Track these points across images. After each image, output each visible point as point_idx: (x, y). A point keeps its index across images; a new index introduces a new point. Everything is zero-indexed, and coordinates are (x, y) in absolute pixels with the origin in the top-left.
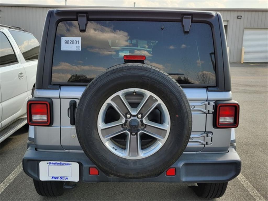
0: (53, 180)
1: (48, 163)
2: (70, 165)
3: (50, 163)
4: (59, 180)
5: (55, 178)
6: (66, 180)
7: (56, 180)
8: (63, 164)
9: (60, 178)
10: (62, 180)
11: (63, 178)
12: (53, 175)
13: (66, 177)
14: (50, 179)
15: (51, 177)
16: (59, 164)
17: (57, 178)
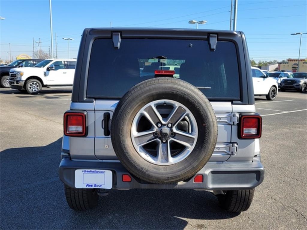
0: (88, 187)
1: (83, 171)
2: (104, 173)
3: (85, 171)
4: (93, 187)
5: (89, 185)
6: (100, 188)
7: (91, 187)
8: (98, 172)
9: (95, 185)
10: (96, 187)
11: (97, 185)
12: (87, 183)
13: (100, 185)
14: (84, 187)
15: (86, 185)
16: (93, 172)
17: (92, 186)
